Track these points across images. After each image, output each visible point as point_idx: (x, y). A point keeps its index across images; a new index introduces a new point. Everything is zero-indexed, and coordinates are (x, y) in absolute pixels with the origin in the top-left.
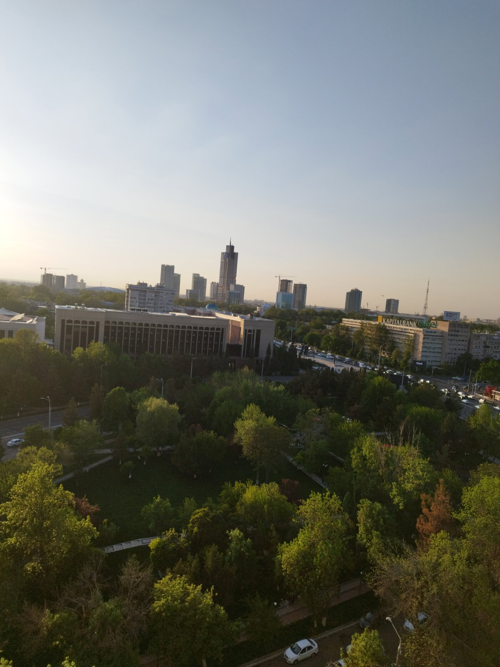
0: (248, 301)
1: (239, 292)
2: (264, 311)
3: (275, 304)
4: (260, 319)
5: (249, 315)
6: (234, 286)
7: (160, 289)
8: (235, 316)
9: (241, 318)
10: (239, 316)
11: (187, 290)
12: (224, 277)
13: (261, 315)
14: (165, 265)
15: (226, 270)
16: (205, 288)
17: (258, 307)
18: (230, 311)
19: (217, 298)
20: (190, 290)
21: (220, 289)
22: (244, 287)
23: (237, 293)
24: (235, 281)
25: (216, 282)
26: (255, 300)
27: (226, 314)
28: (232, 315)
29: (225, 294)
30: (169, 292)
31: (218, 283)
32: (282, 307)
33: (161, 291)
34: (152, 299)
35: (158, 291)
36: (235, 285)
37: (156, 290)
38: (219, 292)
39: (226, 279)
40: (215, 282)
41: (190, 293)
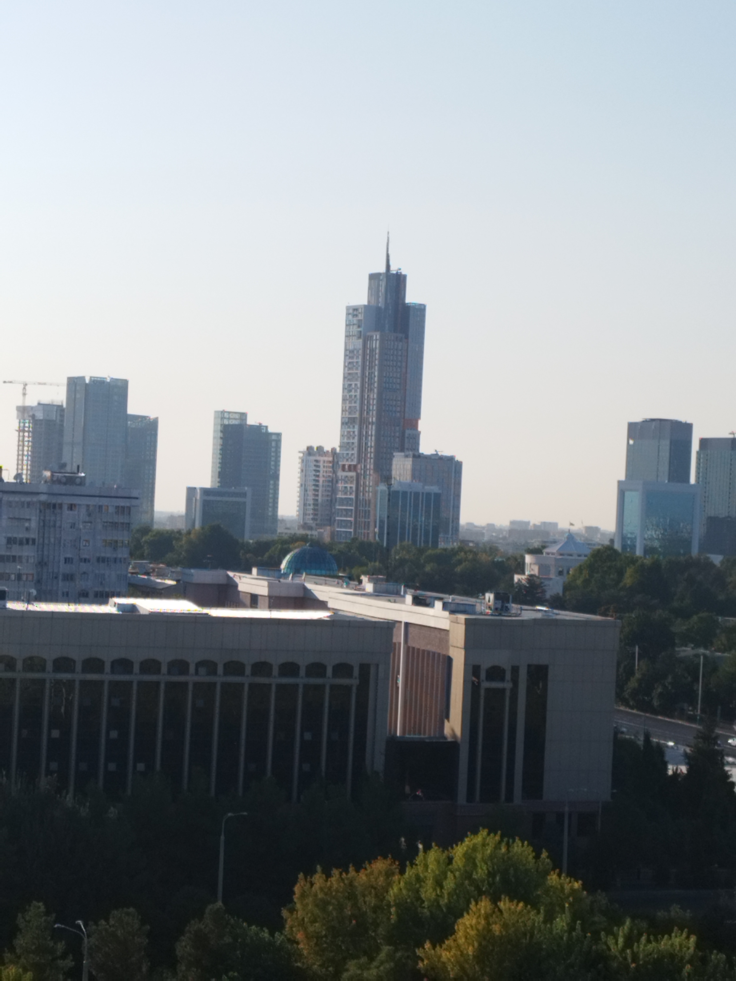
0: (479, 531)
1: (434, 489)
2: (561, 573)
3: (612, 541)
4: (539, 616)
5: (490, 596)
6: (408, 463)
7: (63, 489)
8: (418, 601)
9: (452, 612)
10: (438, 605)
11: (191, 491)
12: (363, 422)
13: (548, 596)
14: (83, 378)
15: (371, 390)
16: (276, 477)
17: (528, 559)
18: (397, 581)
19: (330, 521)
20: (205, 492)
21: (346, 480)
22: (459, 465)
23: (428, 495)
24: (415, 438)
25: (328, 448)
26: (512, 523)
27: (378, 594)
28: (409, 598)
29: (368, 503)
30: (104, 502)
31: (334, 450)
32: (648, 550)
33: (67, 501)
34: (27, 540)
35: (54, 500)
36: (418, 457)
37: (43, 498)
38: (340, 495)
39: (372, 430)
40: (320, 449)
41: (206, 504)
